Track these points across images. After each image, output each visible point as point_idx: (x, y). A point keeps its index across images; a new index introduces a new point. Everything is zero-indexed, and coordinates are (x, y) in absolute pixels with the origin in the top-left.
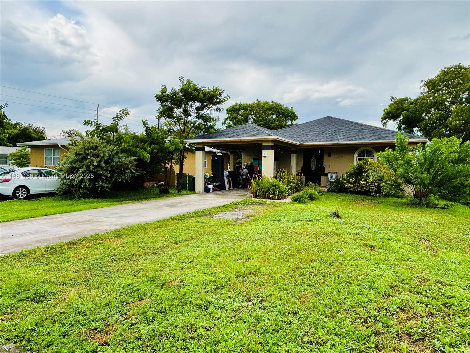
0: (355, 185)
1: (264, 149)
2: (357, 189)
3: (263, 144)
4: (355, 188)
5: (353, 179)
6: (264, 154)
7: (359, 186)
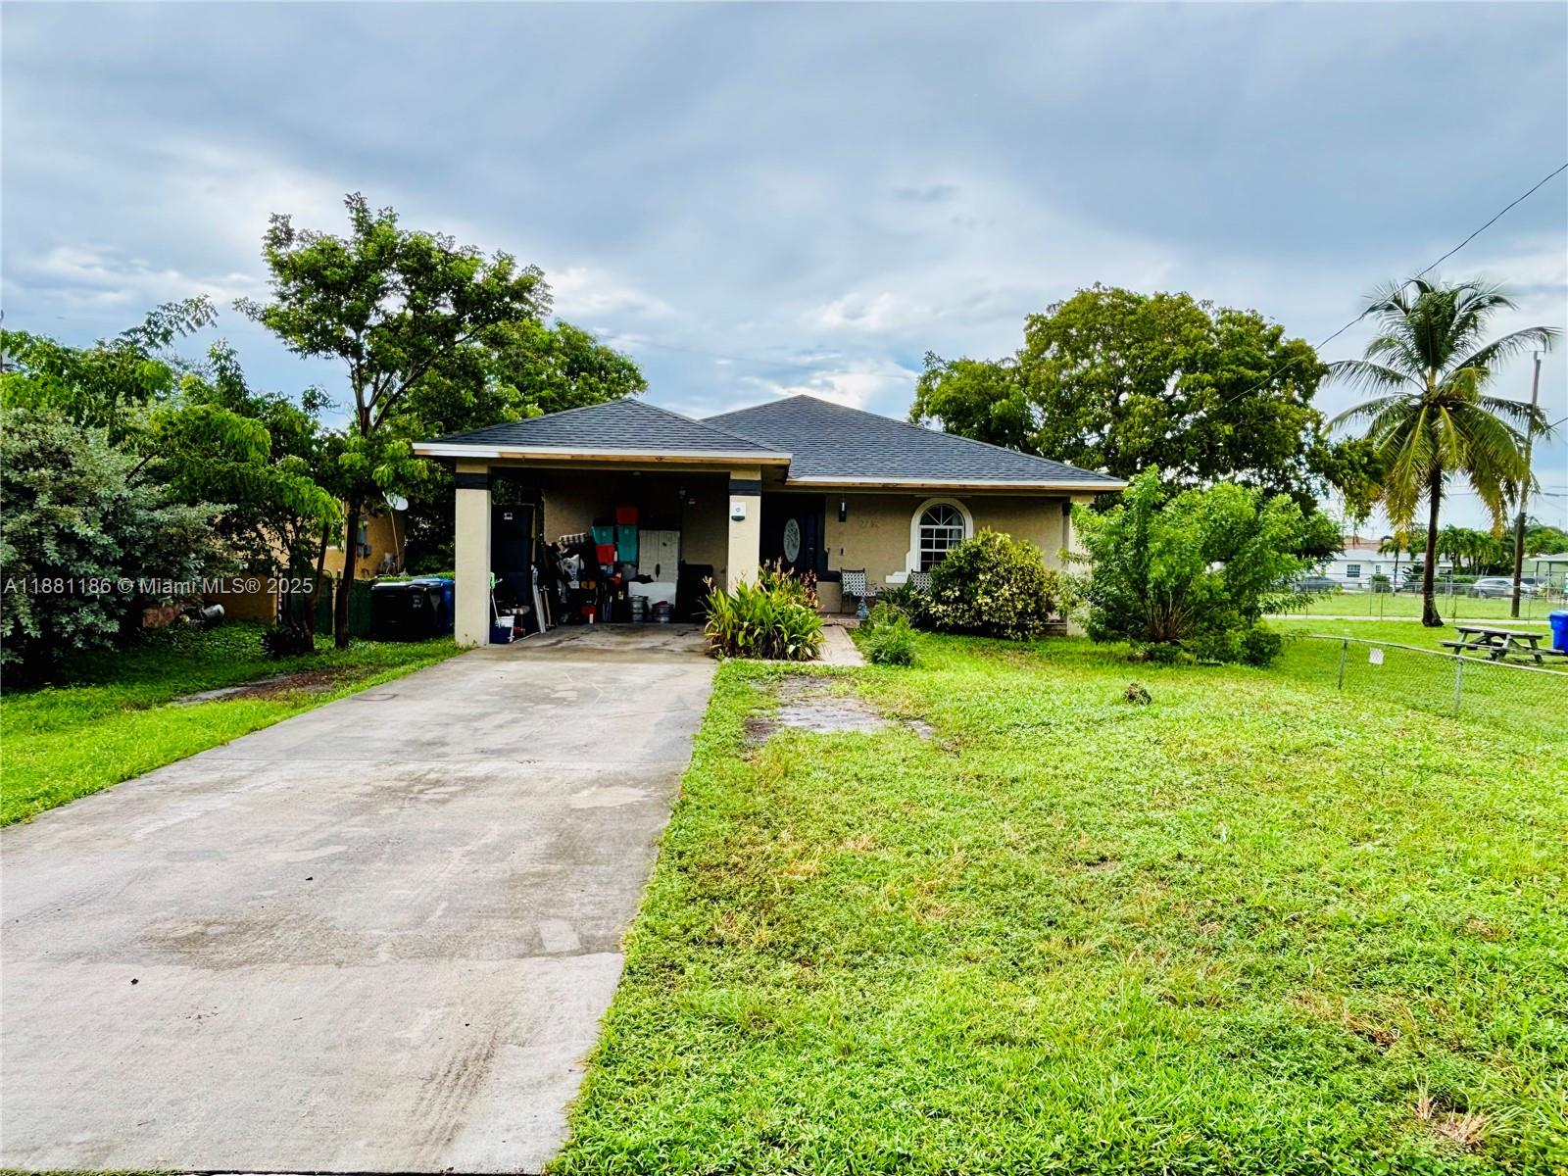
0: (957, 609)
1: (736, 492)
2: (961, 618)
3: (733, 477)
4: (955, 617)
5: (954, 592)
6: (738, 510)
7: (969, 610)
